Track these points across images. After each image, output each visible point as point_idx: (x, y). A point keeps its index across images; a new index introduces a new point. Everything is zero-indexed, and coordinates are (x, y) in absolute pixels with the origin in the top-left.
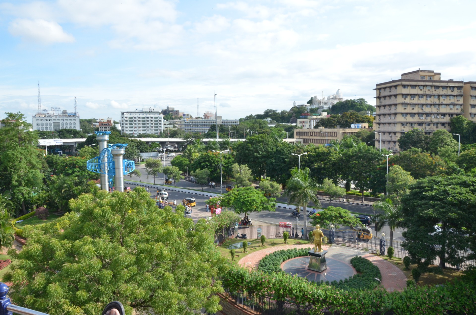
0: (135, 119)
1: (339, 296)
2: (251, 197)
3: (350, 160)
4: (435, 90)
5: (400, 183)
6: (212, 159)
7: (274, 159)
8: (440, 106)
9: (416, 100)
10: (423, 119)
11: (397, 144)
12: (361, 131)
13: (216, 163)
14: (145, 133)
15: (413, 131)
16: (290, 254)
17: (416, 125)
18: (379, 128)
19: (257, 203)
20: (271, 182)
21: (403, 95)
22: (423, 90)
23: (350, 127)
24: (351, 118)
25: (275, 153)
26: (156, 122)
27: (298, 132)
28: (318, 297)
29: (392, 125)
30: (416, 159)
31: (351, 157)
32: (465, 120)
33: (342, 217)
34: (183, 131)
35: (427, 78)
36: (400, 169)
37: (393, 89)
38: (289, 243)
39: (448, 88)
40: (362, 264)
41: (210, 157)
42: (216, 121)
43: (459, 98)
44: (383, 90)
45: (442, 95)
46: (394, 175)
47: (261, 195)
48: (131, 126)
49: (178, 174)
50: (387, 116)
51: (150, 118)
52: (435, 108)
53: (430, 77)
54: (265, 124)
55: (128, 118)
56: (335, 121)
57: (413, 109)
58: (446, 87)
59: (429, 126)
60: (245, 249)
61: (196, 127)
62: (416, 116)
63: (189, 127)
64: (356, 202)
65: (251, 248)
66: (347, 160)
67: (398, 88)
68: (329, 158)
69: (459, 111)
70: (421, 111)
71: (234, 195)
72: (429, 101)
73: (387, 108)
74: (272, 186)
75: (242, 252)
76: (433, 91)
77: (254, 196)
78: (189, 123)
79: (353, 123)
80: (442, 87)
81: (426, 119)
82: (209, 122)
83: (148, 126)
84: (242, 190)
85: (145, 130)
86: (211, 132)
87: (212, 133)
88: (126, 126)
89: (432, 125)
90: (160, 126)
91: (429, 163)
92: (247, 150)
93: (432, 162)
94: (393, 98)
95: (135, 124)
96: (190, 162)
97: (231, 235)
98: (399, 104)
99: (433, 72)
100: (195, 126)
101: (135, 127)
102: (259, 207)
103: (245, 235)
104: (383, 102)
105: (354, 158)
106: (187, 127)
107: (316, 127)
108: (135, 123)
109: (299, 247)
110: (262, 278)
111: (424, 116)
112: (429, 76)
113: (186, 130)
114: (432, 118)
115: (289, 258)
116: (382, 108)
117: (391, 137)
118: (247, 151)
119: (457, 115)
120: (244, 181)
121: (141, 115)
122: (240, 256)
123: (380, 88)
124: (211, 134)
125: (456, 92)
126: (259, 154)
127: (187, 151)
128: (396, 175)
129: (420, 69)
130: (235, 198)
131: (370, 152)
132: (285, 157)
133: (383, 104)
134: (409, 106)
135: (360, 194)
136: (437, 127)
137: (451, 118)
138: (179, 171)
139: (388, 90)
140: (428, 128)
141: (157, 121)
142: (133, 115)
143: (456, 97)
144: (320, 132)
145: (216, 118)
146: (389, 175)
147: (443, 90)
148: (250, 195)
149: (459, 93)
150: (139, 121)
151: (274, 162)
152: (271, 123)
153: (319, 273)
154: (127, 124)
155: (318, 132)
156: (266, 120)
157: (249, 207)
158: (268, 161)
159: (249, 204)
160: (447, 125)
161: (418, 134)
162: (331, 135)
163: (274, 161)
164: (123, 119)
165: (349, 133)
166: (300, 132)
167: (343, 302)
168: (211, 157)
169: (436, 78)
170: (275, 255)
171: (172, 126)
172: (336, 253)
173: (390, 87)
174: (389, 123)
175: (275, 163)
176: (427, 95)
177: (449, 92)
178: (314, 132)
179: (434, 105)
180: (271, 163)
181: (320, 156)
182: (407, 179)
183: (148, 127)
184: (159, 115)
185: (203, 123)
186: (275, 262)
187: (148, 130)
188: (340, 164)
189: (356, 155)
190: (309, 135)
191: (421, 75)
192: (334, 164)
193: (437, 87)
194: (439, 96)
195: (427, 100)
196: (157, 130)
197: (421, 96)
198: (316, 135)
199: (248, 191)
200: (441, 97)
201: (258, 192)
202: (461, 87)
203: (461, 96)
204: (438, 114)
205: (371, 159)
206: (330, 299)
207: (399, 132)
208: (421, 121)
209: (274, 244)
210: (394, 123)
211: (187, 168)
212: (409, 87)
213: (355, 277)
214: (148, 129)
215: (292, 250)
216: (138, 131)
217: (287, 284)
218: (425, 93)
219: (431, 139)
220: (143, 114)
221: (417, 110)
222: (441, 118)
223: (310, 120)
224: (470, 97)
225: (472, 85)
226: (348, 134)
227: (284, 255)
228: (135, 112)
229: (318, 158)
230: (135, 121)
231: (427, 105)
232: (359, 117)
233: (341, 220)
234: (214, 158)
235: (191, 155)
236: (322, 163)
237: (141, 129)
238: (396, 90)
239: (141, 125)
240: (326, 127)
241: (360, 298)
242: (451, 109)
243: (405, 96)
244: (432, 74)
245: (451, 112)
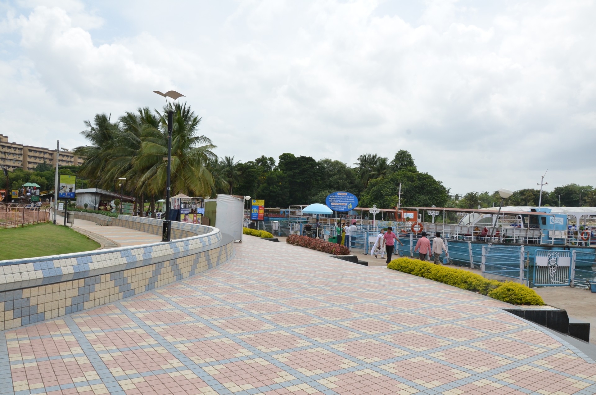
4: (3, 149)
8: (6, 160)
39: (12, 148)
43: (20, 156)
58: (10, 147)
69: (20, 165)
76: (1, 149)
80: (8, 147)
119: (18, 167)
125: (17, 152)
137: (14, 169)
143: (17, 155)
147: (8, 149)
149: (20, 153)
169: (4, 140)
177: (12, 151)
193: (4, 147)
200: (6, 154)
202: (21, 149)
203: (22, 155)
224: (28, 157)
225: (29, 148)
242: (14, 163)
244: (1, 137)
245: (15, 165)
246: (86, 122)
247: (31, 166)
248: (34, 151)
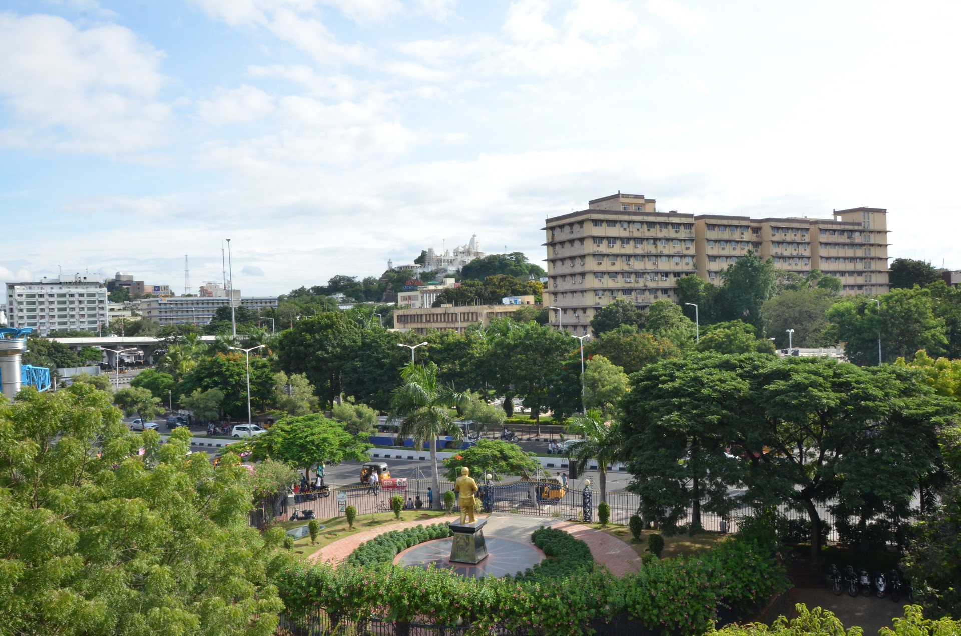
0: (41, 300)
1: (523, 595)
2: (320, 434)
3: (511, 354)
4: (649, 230)
5: (608, 388)
6: (228, 370)
7: (360, 361)
8: (659, 259)
9: (617, 249)
10: (632, 282)
11: (590, 329)
12: (522, 309)
13: (237, 378)
14: (66, 330)
15: (616, 305)
16: (409, 536)
17: (620, 293)
18: (555, 301)
19: (333, 445)
20: (356, 407)
21: (594, 238)
22: (628, 230)
23: (500, 303)
24: (501, 287)
25: (360, 349)
26: (92, 306)
27: (402, 316)
28: (482, 602)
29: (578, 296)
30: (630, 345)
31: (511, 348)
32: (701, 283)
33: (505, 458)
34: (155, 323)
35: (632, 209)
36: (605, 362)
37: (576, 228)
38: (405, 518)
39: (670, 227)
40: (554, 540)
41: (222, 365)
42: (228, 300)
43: (689, 245)
44: (558, 231)
45: (660, 240)
46: (596, 375)
47: (340, 430)
48: (32, 314)
49: (149, 405)
50: (568, 279)
51: (77, 297)
52: (651, 263)
53: (639, 207)
54: (332, 304)
55: (24, 297)
56: (471, 293)
57: (613, 264)
58: (666, 225)
59: (642, 296)
60: (313, 538)
61: (185, 314)
62: (619, 277)
63: (168, 314)
64: (525, 437)
65: (327, 536)
66: (505, 355)
67: (585, 225)
68: (469, 354)
69: (690, 268)
70: (626, 268)
71: (283, 434)
72: (640, 249)
73: (568, 263)
74: (360, 415)
75: (307, 545)
76: (645, 233)
77: (325, 432)
78: (168, 306)
79: (505, 296)
80: (660, 223)
81: (637, 282)
82: (213, 304)
83: (72, 313)
84: (297, 422)
85: (65, 324)
86: (217, 323)
87: (222, 324)
88: (20, 314)
89: (647, 293)
90: (101, 312)
91: (653, 351)
92: (302, 345)
93: (657, 349)
94: (577, 244)
95: (42, 310)
96: (176, 380)
97: (281, 514)
98: (589, 255)
99: (642, 197)
100: (182, 312)
101: (42, 317)
102: (336, 454)
103: (311, 513)
104: (560, 252)
105: (518, 350)
106: (163, 314)
107: (437, 305)
108: (42, 307)
109: (426, 524)
110: (362, 580)
111: (633, 277)
112: (636, 205)
113: (161, 320)
114: (647, 280)
115: (409, 546)
116: (559, 264)
117: (578, 317)
118: (302, 348)
119: (687, 274)
120: (300, 407)
121: (56, 290)
122: (305, 552)
123: (554, 226)
124: (218, 326)
125: (683, 234)
126: (327, 352)
127: (168, 358)
128: (599, 373)
129: (621, 193)
130: (285, 439)
131: (547, 337)
132: (381, 356)
133: (560, 256)
134: (605, 259)
135: (531, 421)
136: (656, 298)
137: (678, 280)
138: (152, 398)
139: (567, 229)
140: (642, 299)
141: (94, 302)
142: (36, 290)
143: (683, 243)
144: (445, 315)
145: (227, 295)
146: (585, 375)
147: (661, 231)
148: (317, 430)
149: (688, 236)
150: (51, 303)
151: (359, 368)
152: (344, 302)
153: (472, 567)
154: (21, 311)
155: (441, 315)
156: (334, 297)
157: (315, 455)
158: (348, 366)
159: (314, 448)
160: (671, 293)
161: (625, 309)
162: (466, 318)
163: (359, 364)
164: (11, 299)
165: (501, 313)
166: (405, 316)
167: (532, 605)
168: (224, 365)
169: (648, 209)
170: (379, 541)
171: (129, 313)
172: (501, 528)
173: (571, 225)
174: (573, 292)
175: (361, 370)
176: (635, 239)
177: (671, 233)
178: (434, 315)
179: (647, 256)
180: (355, 370)
181: (452, 351)
182: (620, 379)
183: (73, 316)
184: (98, 290)
185: (200, 306)
186: (381, 555)
187: (73, 323)
188: (492, 363)
189: (520, 343)
190: (424, 320)
191: (623, 204)
192: (480, 364)
193: (651, 225)
194: (655, 240)
195: (635, 247)
196: (95, 322)
197: (625, 241)
198: (437, 321)
199: (311, 423)
201: (333, 424)
202: (691, 225)
204: (656, 273)
205: (548, 351)
206: (505, 604)
207: (590, 308)
208: (627, 286)
209: (374, 523)
210: (583, 292)
211: (170, 392)
212: (604, 225)
213: (544, 565)
214: (72, 320)
215: (413, 530)
216: (48, 325)
217: (416, 584)
218: (631, 235)
219: (647, 319)
220: (60, 288)
221: (619, 266)
222: (661, 280)
223: (423, 293)
224: (706, 242)
225: (707, 221)
226: (499, 315)
227: (398, 540)
228: (40, 284)
229: (449, 355)
230: (41, 303)
231: (635, 256)
232: (516, 284)
233: (503, 463)
234: (231, 368)
235: (179, 366)
236: (457, 362)
237: (56, 320)
238: (581, 230)
239: (56, 313)
240: (456, 305)
241: (563, 594)
243: (598, 240)
244: (641, 202)
245: (678, 269)
248: (719, 226)
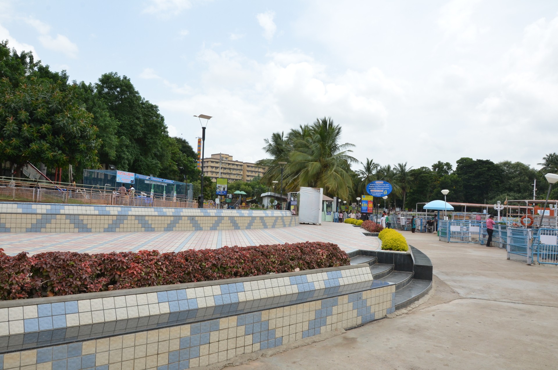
8: (231, 175)
9: (218, 170)
35: (224, 159)
39: (235, 165)
45: (232, 169)
52: (228, 176)
58: (233, 164)
67: (210, 162)
69: (240, 178)
76: (227, 166)
98: (209, 171)
99: (228, 155)
112: (226, 157)
119: (239, 180)
125: (239, 167)
129: (222, 153)
143: (239, 171)
147: (232, 166)
149: (241, 168)
169: (230, 159)
176: (224, 168)
177: (235, 167)
179: (228, 174)
191: (221, 157)
193: (229, 164)
194: (230, 169)
195: (224, 170)
197: (221, 168)
200: (231, 170)
202: (242, 165)
203: (242, 170)
212: (214, 163)
218: (223, 166)
224: (247, 172)
225: (247, 164)
242: (237, 177)
243: (212, 167)
244: (228, 156)
245: (237, 178)
246: (265, 140)
247: (249, 179)
248: (251, 166)
